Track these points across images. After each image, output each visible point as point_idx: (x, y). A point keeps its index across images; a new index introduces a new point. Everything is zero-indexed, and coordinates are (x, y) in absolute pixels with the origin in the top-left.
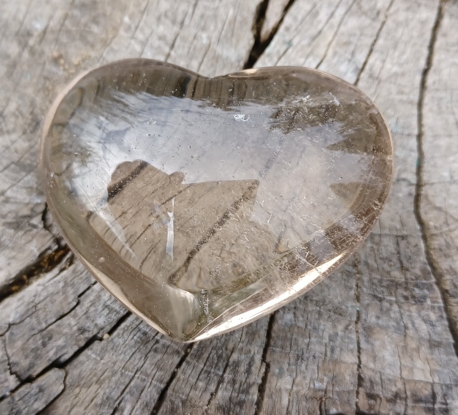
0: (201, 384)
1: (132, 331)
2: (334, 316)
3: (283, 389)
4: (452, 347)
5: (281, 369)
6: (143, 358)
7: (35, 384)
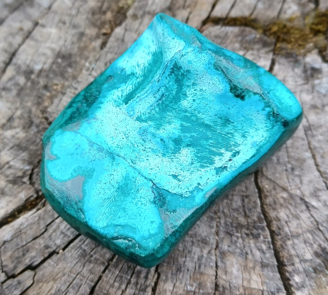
0: (116, 284)
1: (77, 249)
2: (201, 245)
3: (167, 289)
4: (276, 267)
5: (167, 276)
6: (82, 266)
7: (16, 279)
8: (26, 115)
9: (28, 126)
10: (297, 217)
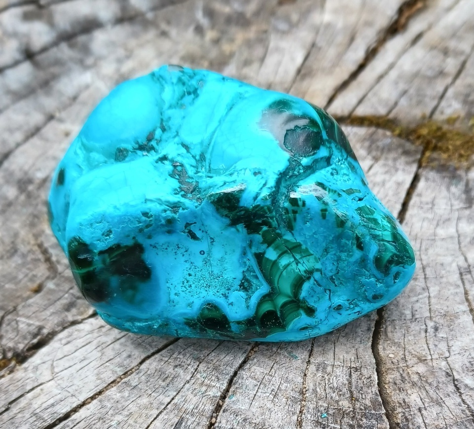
8: (7, 240)
9: (8, 254)
10: (439, 403)
